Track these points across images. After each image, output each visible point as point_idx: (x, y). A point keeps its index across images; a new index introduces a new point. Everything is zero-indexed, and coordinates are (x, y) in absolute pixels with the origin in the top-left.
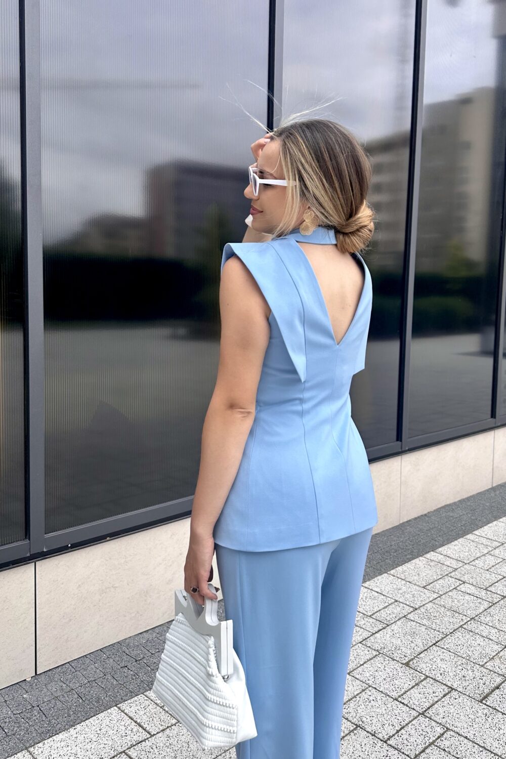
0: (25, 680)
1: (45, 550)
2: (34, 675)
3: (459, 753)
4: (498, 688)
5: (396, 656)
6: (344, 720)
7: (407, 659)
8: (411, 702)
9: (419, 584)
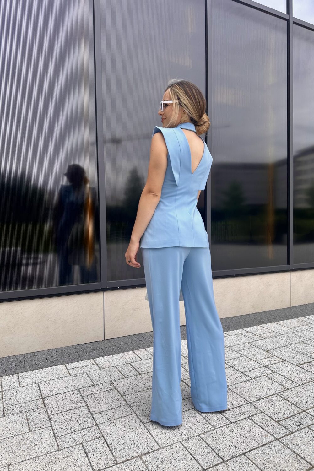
0: (99, 341)
1: (107, 287)
2: (103, 340)
3: (276, 379)
4: (309, 362)
5: (263, 348)
6: (226, 364)
7: (268, 350)
8: (262, 362)
9: (289, 327)
